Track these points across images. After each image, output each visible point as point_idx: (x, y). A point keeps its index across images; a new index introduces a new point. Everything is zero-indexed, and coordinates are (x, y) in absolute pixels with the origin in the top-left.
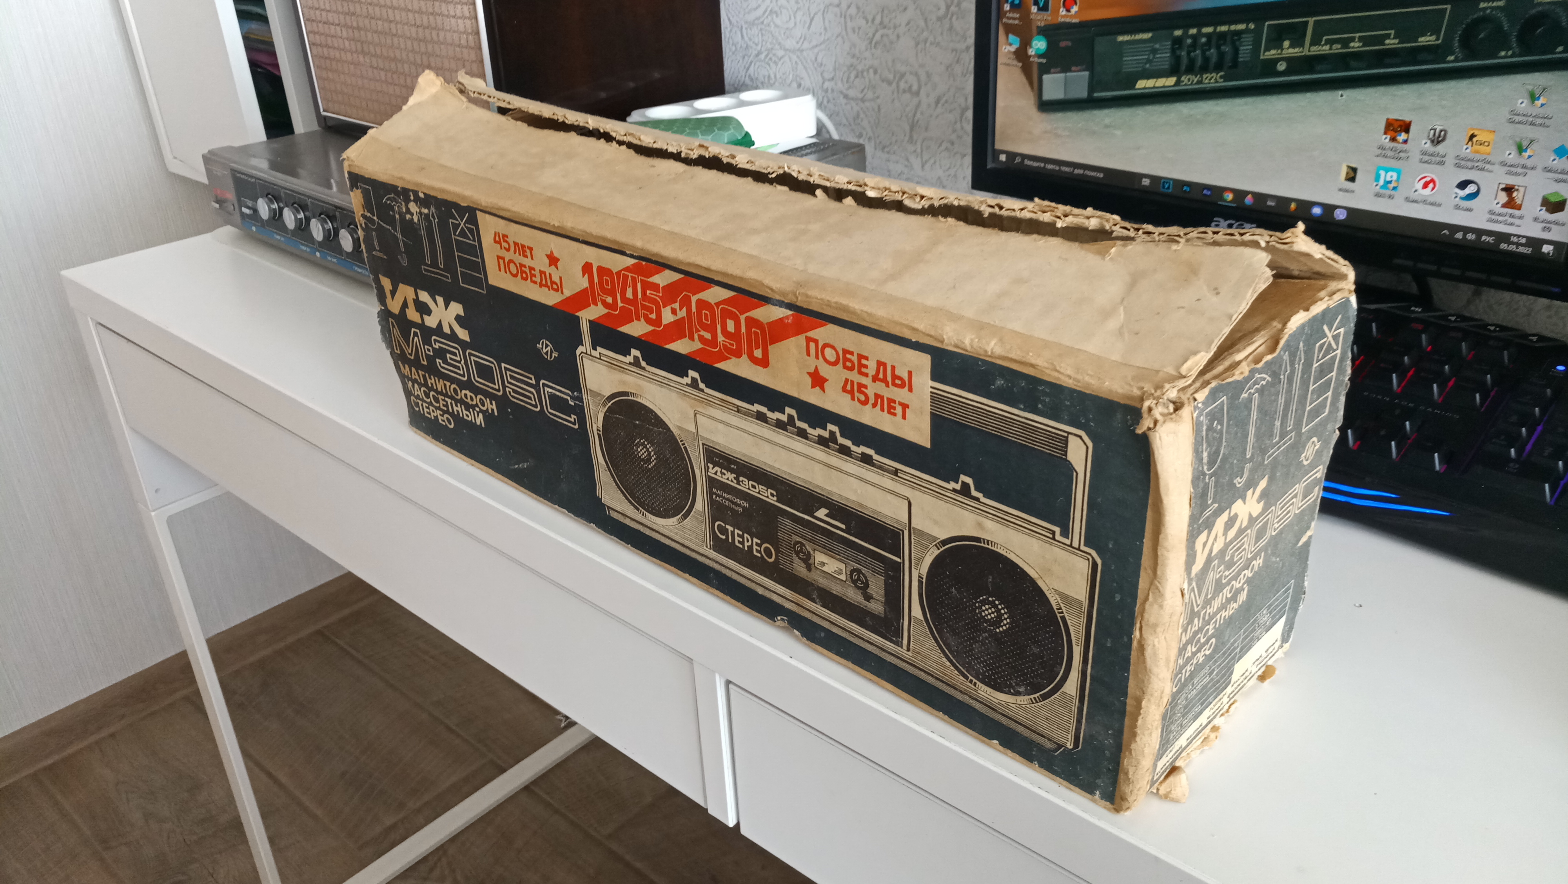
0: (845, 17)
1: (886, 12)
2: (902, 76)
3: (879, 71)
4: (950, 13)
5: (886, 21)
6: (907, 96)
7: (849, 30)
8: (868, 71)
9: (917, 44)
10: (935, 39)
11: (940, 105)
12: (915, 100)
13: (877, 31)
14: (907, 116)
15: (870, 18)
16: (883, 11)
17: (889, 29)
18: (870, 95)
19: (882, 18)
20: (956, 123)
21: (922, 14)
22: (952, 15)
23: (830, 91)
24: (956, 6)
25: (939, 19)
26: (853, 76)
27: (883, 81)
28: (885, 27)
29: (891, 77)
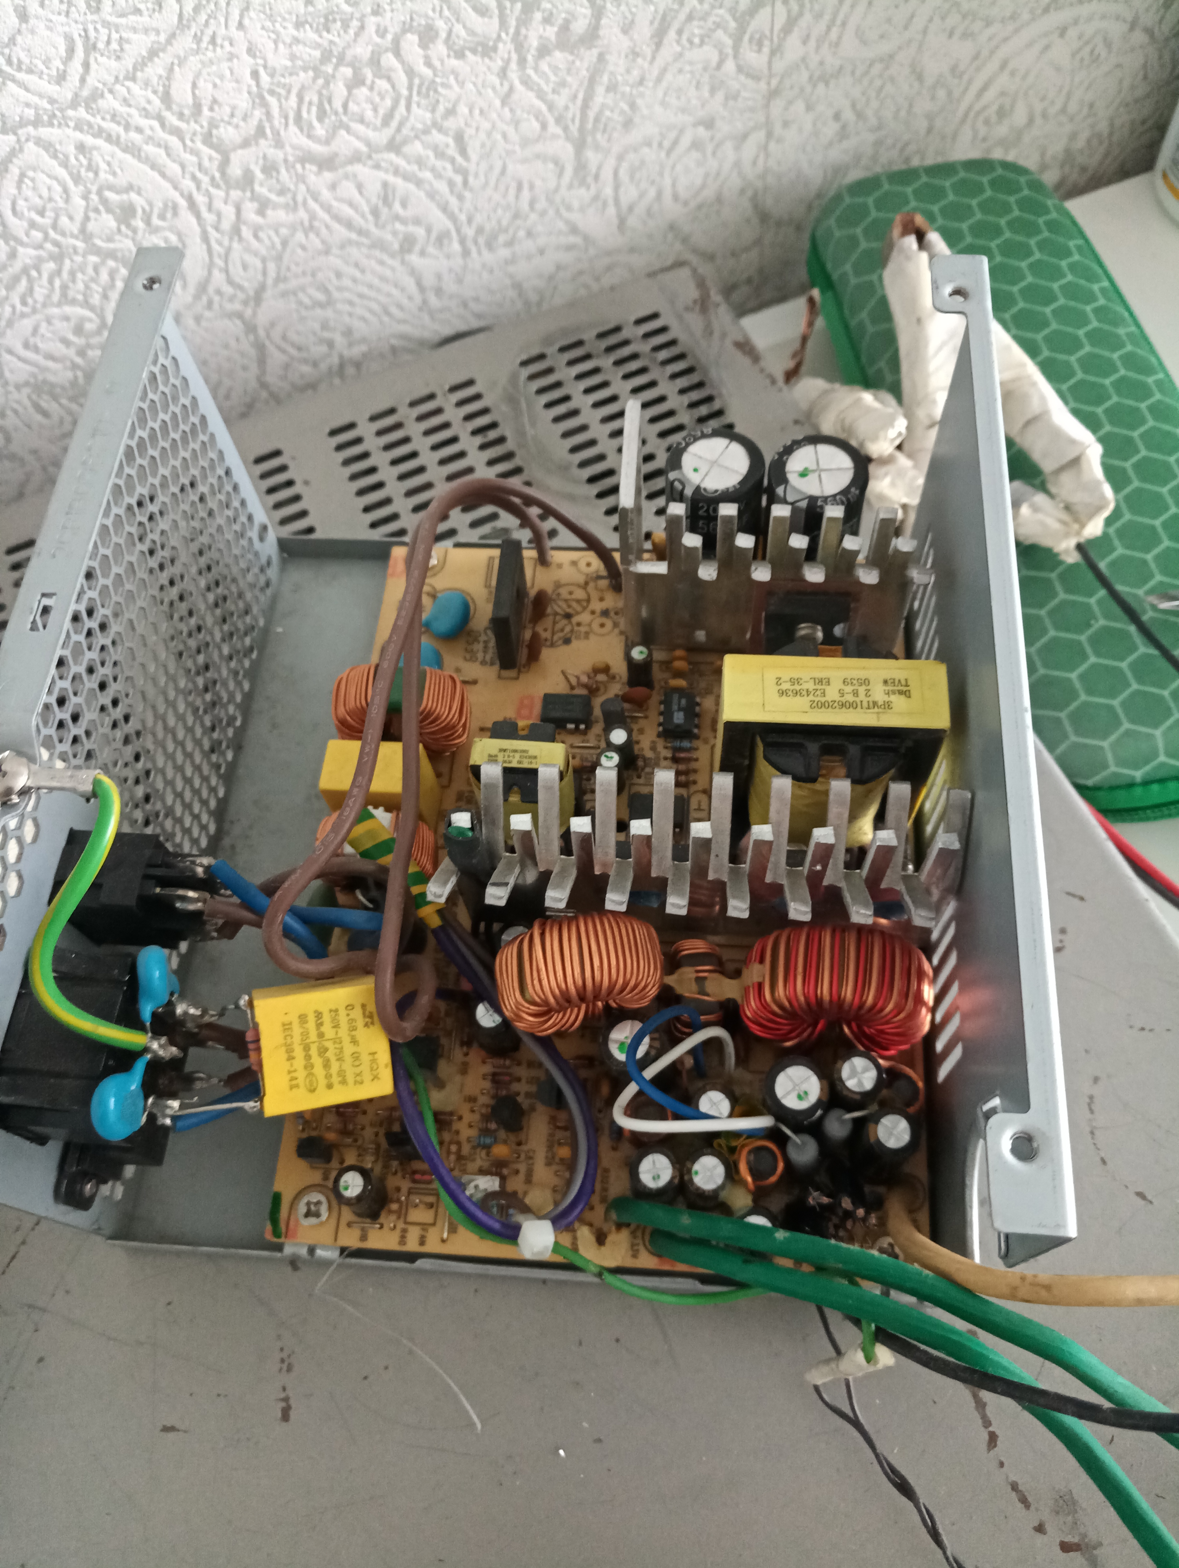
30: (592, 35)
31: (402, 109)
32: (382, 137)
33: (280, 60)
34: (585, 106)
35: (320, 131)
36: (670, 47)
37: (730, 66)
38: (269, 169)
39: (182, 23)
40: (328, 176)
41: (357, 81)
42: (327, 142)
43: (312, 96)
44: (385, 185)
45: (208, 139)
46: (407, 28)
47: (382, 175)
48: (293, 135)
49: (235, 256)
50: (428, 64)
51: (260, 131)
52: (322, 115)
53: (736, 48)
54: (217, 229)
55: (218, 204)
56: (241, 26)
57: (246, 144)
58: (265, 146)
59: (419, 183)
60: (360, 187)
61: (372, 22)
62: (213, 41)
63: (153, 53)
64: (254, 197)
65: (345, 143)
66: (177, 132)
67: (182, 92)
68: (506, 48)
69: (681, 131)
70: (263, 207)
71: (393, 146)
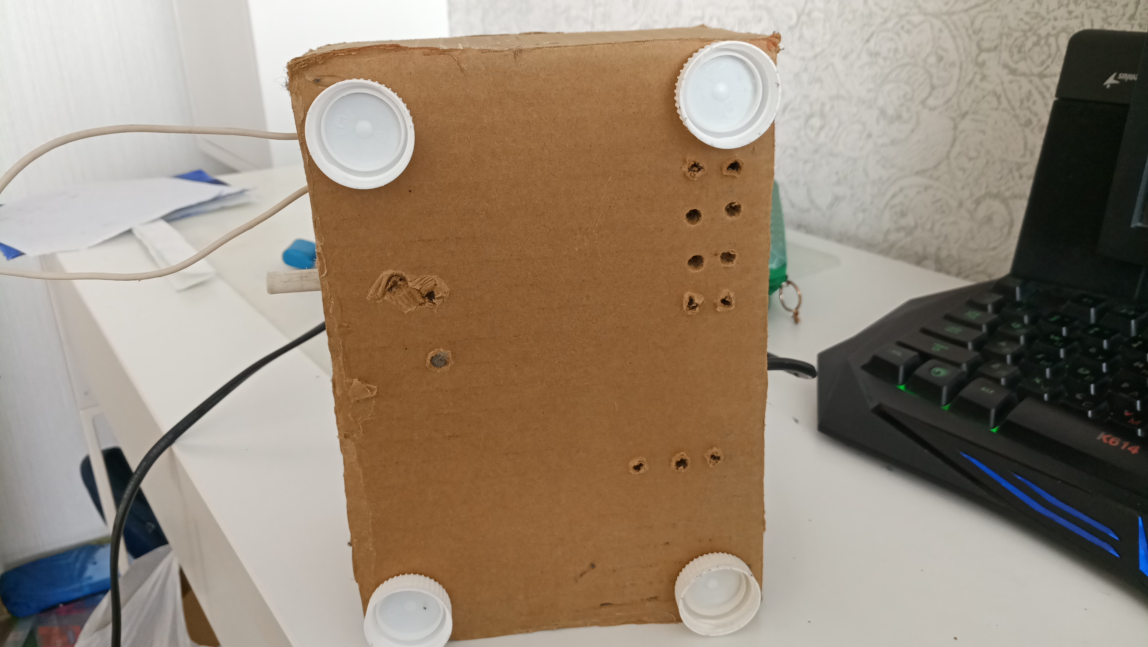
20: (800, 129)
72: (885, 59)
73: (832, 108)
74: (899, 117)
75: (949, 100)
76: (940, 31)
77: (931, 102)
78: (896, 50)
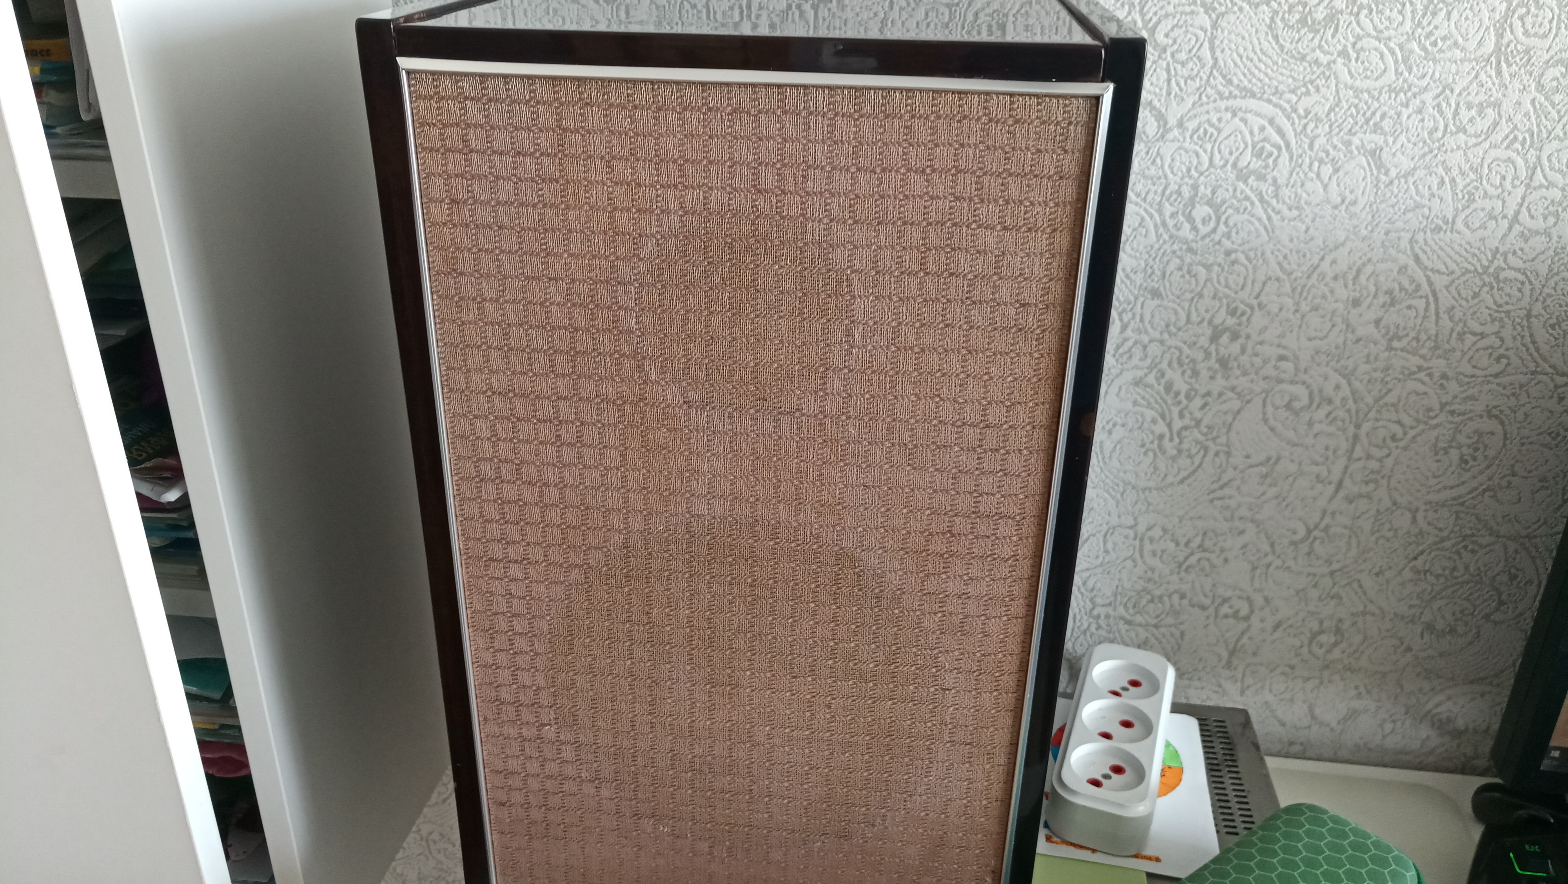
0: (1142, 540)
1: (1210, 534)
2: (1225, 600)
3: (1189, 595)
4: (1311, 540)
5: (1208, 544)
6: (1231, 621)
7: (1146, 554)
8: (1170, 596)
9: (1254, 568)
10: (1284, 562)
11: (1281, 629)
12: (1243, 625)
13: (1192, 554)
14: (1226, 642)
15: (1183, 541)
16: (1205, 534)
17: (1213, 552)
18: (1170, 620)
19: (1203, 540)
20: (1301, 647)
21: (1268, 538)
22: (1315, 538)
23: (1102, 617)
24: (1321, 531)
25: (1293, 543)
26: (1144, 602)
27: (1193, 606)
28: (1204, 551)
29: (1207, 602)
30: (1247, 618)
31: (1163, 616)
32: (1154, 621)
33: (1127, 585)
34: (1238, 641)
35: (1131, 611)
36: (1278, 634)
37: (1305, 650)
38: (1107, 616)
39: (1101, 565)
40: (1127, 627)
41: (1152, 601)
42: (1132, 616)
43: (1133, 600)
44: (1147, 638)
45: (1091, 600)
46: (1176, 592)
47: (1147, 634)
48: (1121, 610)
49: (1080, 640)
50: (1180, 605)
51: (1110, 604)
52: (1134, 607)
53: (1310, 642)
54: (1079, 628)
55: (1084, 621)
56: (1120, 571)
57: (1103, 606)
58: (1110, 610)
59: (1160, 643)
60: (1137, 635)
61: (1164, 586)
62: (1108, 573)
63: (1087, 569)
64: (1097, 623)
65: (1139, 619)
66: (1082, 594)
67: (1090, 584)
68: (1211, 610)
69: (1278, 666)
70: (1099, 627)
71: (1156, 626)
72: (1438, 577)
73: (1354, 624)
74: (1452, 631)
75: (1521, 614)
76: (1516, 551)
77: (1497, 617)
78: (1454, 569)
